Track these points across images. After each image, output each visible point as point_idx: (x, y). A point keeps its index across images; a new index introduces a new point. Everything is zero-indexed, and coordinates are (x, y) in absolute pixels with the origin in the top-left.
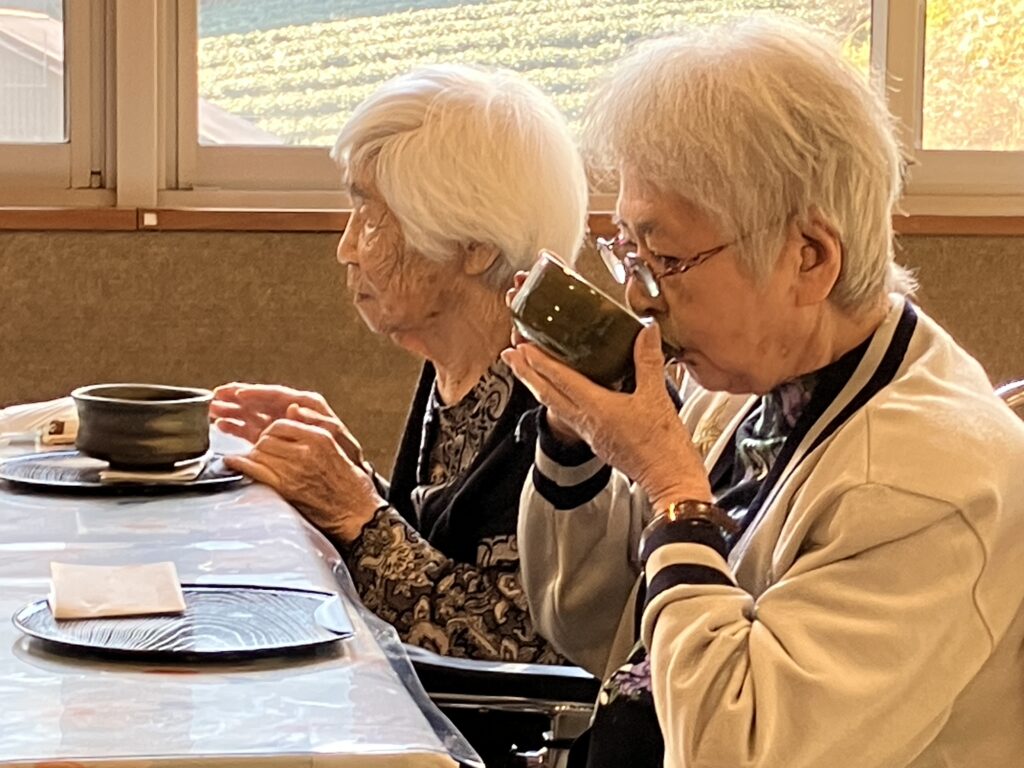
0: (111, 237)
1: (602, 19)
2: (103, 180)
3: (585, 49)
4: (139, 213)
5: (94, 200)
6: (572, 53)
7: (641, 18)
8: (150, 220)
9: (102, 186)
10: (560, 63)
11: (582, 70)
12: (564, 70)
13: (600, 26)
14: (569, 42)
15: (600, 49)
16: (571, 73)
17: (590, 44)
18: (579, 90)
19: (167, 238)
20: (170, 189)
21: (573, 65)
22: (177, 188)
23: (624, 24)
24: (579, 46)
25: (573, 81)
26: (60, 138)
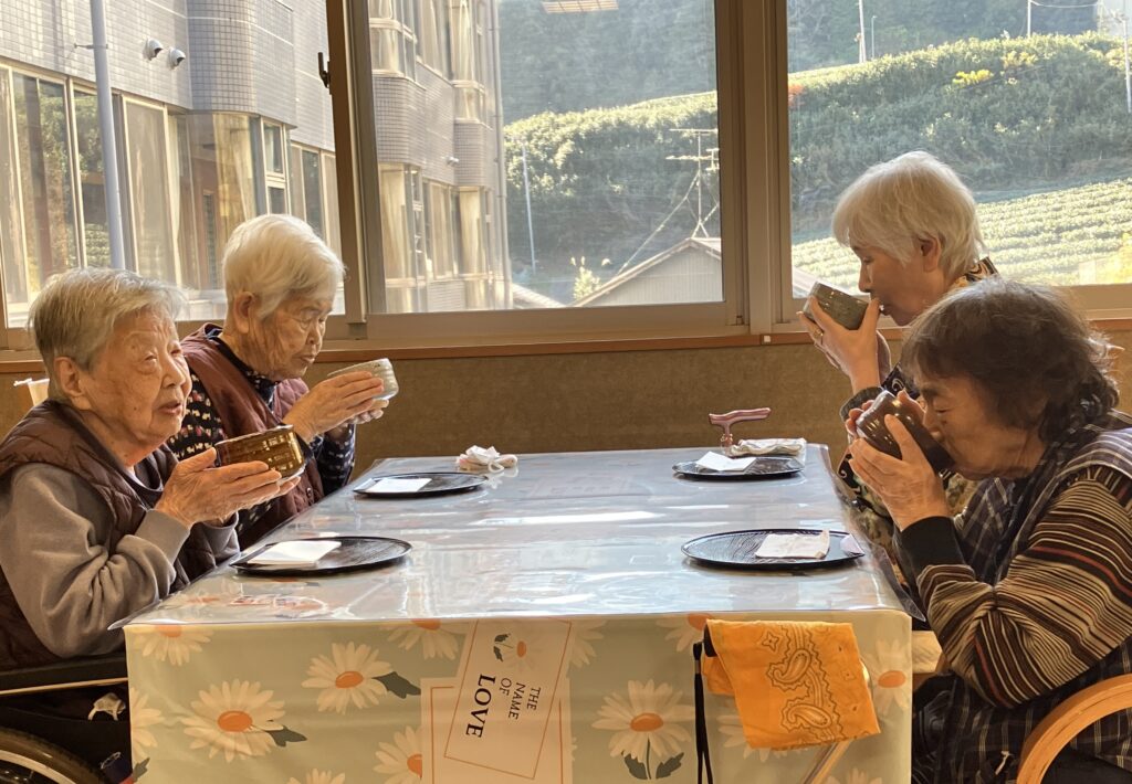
0: (748, 350)
1: (1040, 220)
2: (743, 320)
3: (1032, 238)
4: (761, 337)
5: (739, 331)
6: (1025, 240)
7: (1064, 219)
8: (767, 339)
9: (743, 323)
10: (1017, 246)
11: (1030, 249)
12: (1021, 250)
13: (1040, 224)
14: (1022, 234)
15: (1041, 236)
16: (1025, 251)
17: (1035, 235)
18: (1029, 260)
19: (777, 348)
20: (778, 322)
21: (1026, 246)
22: (782, 322)
23: (1055, 222)
24: (1028, 236)
25: (1025, 255)
26: (721, 300)
